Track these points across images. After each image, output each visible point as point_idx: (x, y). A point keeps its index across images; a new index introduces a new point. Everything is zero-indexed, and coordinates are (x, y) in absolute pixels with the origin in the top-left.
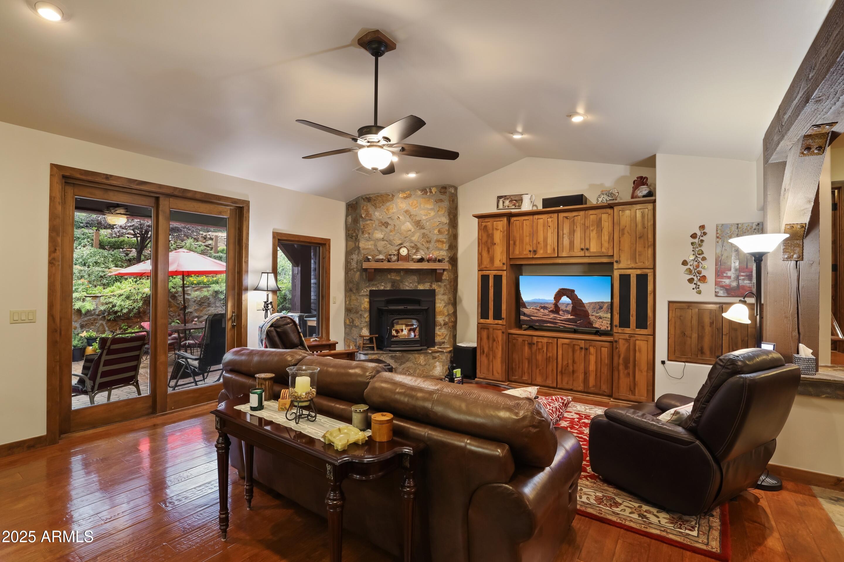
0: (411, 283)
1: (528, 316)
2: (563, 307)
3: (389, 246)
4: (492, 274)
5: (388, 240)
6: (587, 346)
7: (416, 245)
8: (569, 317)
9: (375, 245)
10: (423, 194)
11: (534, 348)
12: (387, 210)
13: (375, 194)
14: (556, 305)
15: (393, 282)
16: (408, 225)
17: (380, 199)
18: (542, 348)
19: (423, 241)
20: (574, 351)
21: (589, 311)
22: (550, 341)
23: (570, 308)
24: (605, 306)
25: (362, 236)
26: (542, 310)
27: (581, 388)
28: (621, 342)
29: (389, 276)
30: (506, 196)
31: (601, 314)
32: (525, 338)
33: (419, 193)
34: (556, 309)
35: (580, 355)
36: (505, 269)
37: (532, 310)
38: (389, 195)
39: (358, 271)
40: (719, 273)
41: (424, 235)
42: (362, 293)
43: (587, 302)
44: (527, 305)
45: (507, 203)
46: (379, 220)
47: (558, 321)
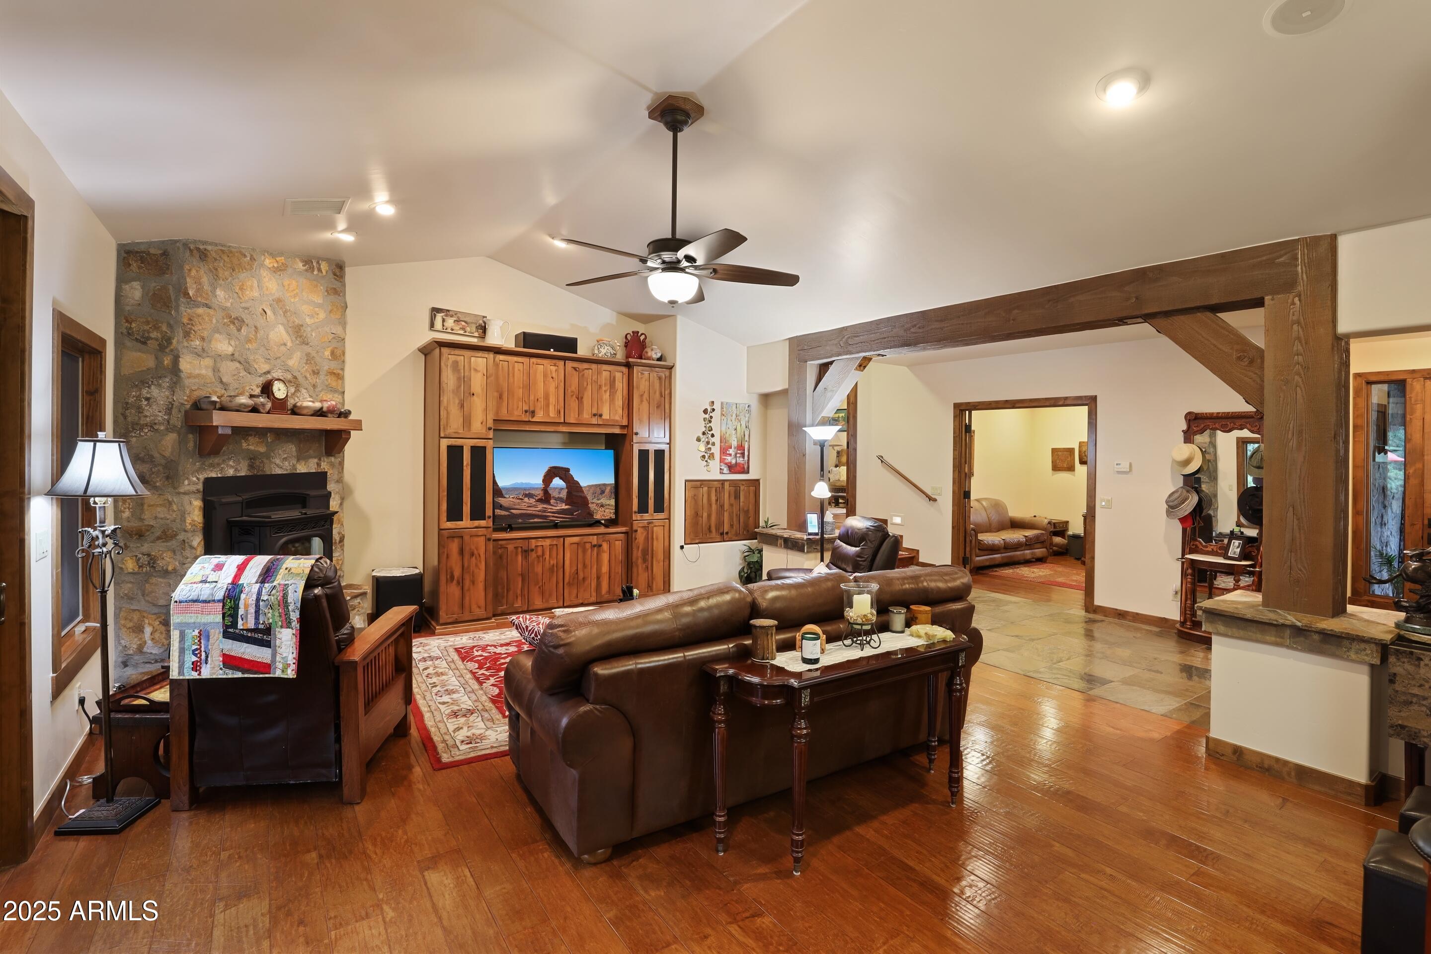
0: (285, 459)
1: (507, 509)
2: (554, 494)
3: (243, 373)
4: (467, 444)
5: (242, 360)
6: (600, 543)
7: (295, 377)
8: (564, 507)
9: (216, 370)
10: (306, 270)
11: (533, 555)
12: (241, 289)
13: (216, 245)
14: (545, 491)
15: (253, 458)
16: (279, 333)
17: (226, 258)
18: (543, 554)
19: (306, 370)
20: (584, 551)
21: (588, 498)
22: (555, 543)
23: (564, 495)
24: (608, 490)
25: (186, 344)
26: (526, 499)
27: (593, 599)
28: (640, 530)
29: (244, 445)
30: (448, 311)
31: (603, 501)
32: (519, 543)
33: (300, 265)
34: (546, 497)
35: (591, 554)
36: (491, 436)
37: (512, 500)
38: (245, 256)
39: (170, 428)
40: (724, 451)
41: (309, 359)
42: (186, 486)
43: (585, 485)
44: (504, 492)
45: (450, 322)
46: (224, 309)
47: (549, 514)
